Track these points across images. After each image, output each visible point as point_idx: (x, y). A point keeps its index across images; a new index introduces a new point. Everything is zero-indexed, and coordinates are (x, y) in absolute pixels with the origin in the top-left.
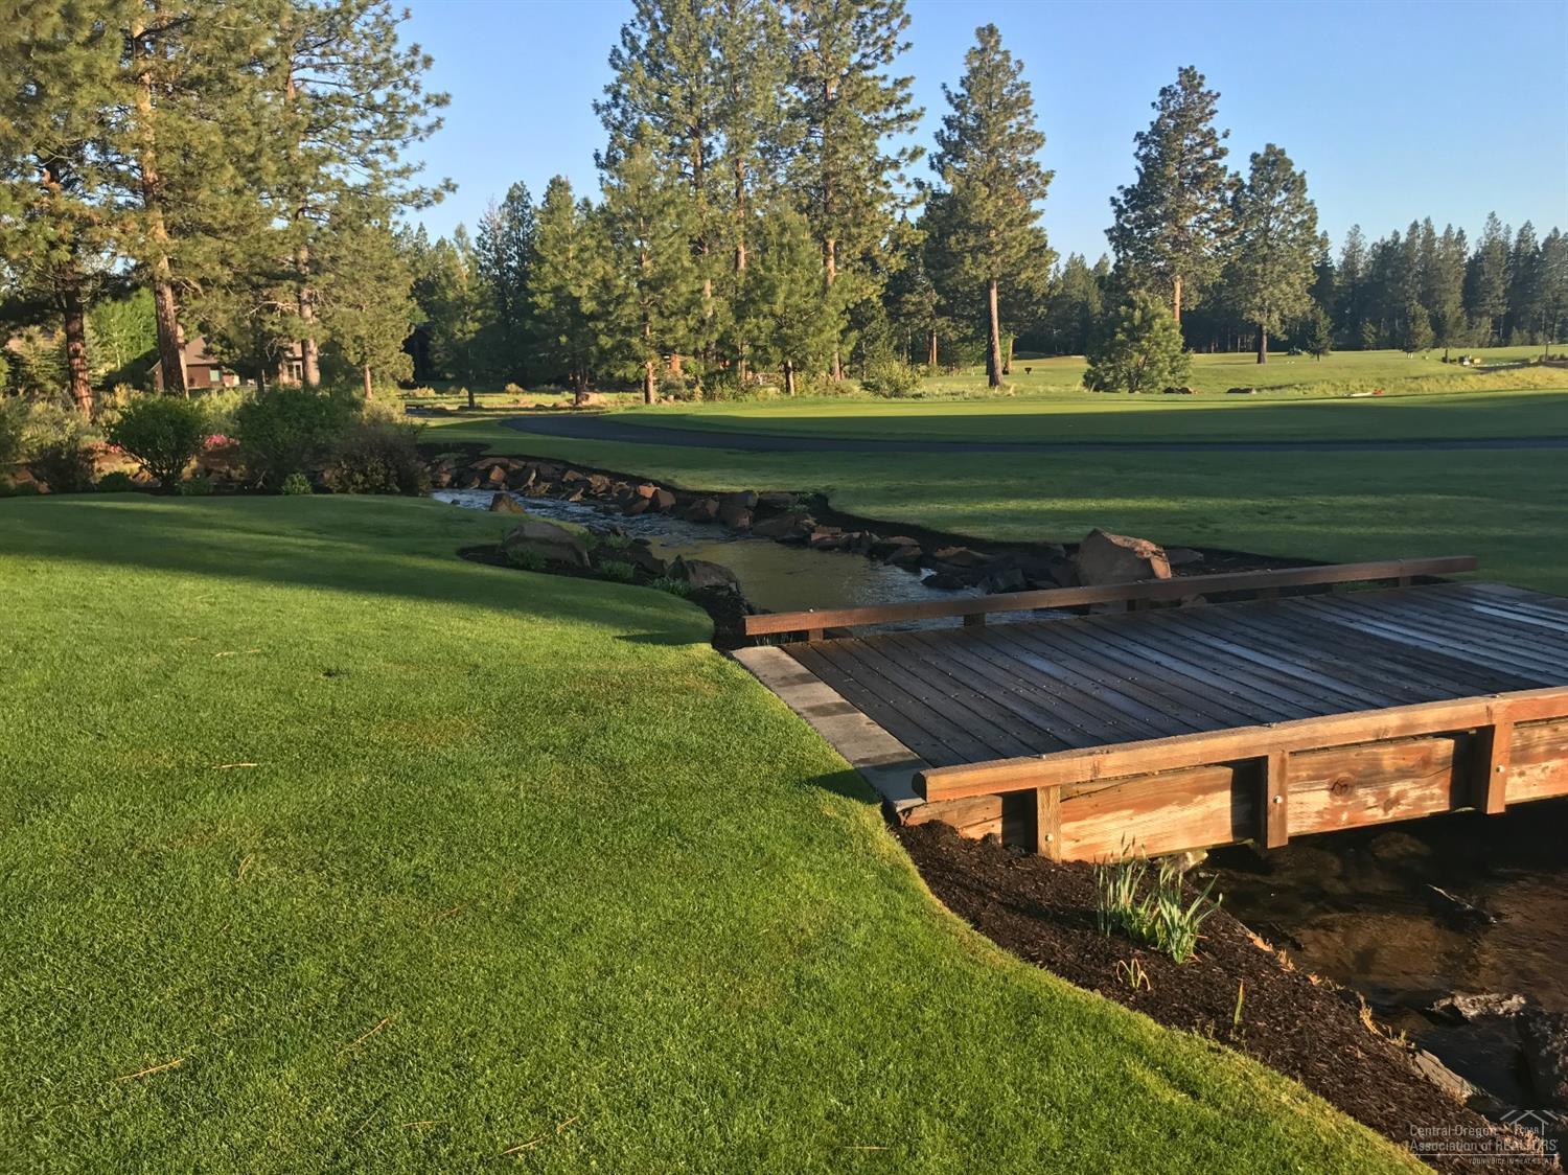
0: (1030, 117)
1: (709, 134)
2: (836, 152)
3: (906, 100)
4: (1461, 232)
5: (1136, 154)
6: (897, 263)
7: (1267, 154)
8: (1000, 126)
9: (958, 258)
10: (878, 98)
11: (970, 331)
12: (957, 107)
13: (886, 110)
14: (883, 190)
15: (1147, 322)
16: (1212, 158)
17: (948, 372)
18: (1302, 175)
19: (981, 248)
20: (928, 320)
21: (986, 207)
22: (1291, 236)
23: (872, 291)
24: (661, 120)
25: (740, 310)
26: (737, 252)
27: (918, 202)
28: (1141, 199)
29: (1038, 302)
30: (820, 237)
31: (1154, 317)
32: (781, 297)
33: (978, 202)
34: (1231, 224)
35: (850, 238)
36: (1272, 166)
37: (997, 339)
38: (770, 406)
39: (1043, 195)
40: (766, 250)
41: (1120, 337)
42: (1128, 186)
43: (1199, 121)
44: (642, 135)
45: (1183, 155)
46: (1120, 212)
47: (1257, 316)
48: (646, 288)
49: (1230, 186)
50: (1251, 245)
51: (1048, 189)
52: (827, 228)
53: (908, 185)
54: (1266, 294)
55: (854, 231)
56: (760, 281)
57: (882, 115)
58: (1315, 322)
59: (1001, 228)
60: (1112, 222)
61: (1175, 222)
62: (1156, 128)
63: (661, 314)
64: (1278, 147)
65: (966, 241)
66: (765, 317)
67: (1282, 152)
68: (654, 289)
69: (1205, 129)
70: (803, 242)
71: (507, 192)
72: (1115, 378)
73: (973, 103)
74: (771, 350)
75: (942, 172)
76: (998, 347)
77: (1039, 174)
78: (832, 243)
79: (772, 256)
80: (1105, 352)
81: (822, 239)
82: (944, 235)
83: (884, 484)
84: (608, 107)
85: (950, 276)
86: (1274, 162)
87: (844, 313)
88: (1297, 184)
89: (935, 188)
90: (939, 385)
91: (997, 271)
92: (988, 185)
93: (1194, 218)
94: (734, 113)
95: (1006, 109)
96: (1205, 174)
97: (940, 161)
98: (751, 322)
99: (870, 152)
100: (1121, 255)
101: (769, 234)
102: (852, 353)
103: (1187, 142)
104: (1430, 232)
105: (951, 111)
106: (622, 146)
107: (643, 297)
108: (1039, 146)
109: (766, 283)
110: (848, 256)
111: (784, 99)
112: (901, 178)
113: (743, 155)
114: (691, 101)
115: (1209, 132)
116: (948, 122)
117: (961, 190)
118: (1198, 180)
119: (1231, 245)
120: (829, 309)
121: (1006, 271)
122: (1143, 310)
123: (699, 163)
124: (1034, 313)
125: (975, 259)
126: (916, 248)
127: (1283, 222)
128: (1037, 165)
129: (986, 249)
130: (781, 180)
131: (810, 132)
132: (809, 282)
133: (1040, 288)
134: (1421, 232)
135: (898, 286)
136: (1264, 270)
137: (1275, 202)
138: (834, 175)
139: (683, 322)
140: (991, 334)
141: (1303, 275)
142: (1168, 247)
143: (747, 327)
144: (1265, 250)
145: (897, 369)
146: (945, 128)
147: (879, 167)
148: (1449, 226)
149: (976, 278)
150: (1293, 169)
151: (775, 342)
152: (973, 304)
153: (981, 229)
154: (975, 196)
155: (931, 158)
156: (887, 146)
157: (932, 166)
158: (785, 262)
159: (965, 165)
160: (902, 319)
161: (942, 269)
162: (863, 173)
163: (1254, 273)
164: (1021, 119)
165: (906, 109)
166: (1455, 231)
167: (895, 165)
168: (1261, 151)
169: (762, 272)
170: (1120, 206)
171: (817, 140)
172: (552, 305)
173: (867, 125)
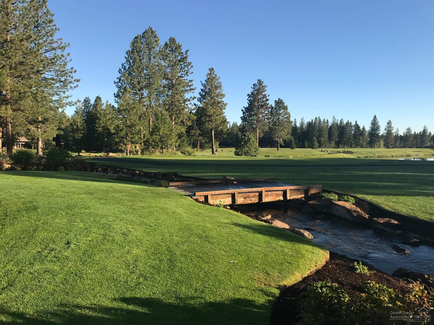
0: (222, 90)
1: (143, 90)
2: (175, 97)
3: (191, 85)
4: (327, 120)
5: (248, 99)
6: (189, 123)
7: (278, 101)
8: (215, 92)
9: (204, 123)
10: (185, 85)
11: (208, 140)
12: (204, 87)
13: (187, 87)
14: (185, 106)
15: (249, 140)
16: (265, 101)
17: (202, 150)
18: (287, 106)
19: (210, 121)
20: (197, 137)
21: (211, 111)
22: (284, 120)
23: (184, 130)
24: (131, 86)
25: (152, 134)
26: (150, 119)
27: (195, 109)
28: (248, 110)
29: (224, 134)
30: (171, 116)
31: (250, 139)
32: (161, 131)
33: (209, 110)
34: (270, 117)
35: (178, 117)
36: (279, 103)
37: (214, 142)
38: (159, 157)
39: (225, 109)
40: (158, 120)
41: (243, 143)
42: (246, 107)
43: (262, 92)
44: (127, 90)
45: (259, 100)
46: (244, 113)
47: (277, 139)
48: (128, 127)
49: (270, 108)
50: (275, 122)
51: (226, 107)
52: (172, 114)
53: (192, 105)
54: (279, 134)
55: (179, 115)
56: (156, 127)
57: (186, 88)
58: (291, 141)
59: (215, 116)
60: (242, 115)
61: (257, 116)
62: (252, 93)
63: (131, 134)
64: (281, 99)
65: (206, 119)
66: (157, 135)
67: (282, 100)
68: (130, 128)
69: (264, 94)
70: (167, 118)
71: (84, 99)
72: (242, 153)
73: (208, 86)
74: (159, 143)
75: (200, 102)
76: (214, 144)
77: (224, 104)
78: (173, 118)
79: (159, 121)
80: (239, 147)
81: (171, 117)
82: (201, 117)
83: (188, 171)
84: (118, 82)
85: (203, 127)
86: (280, 103)
87: (177, 135)
88: (285, 108)
89: (199, 106)
90: (200, 153)
91: (214, 127)
92: (211, 106)
93: (261, 115)
94: (150, 86)
95: (216, 88)
96: (264, 105)
97: (200, 99)
98: (154, 137)
99: (183, 97)
100: (244, 123)
101: (159, 116)
102: (179, 145)
103: (259, 97)
104: (320, 120)
105: (203, 88)
106: (121, 92)
107: (127, 130)
108: (224, 97)
109: (158, 128)
110: (178, 121)
111: (162, 83)
112: (191, 104)
113: (152, 96)
114: (139, 83)
115: (264, 95)
116: (202, 90)
117: (205, 107)
118: (262, 106)
119: (270, 122)
120: (173, 134)
121: (216, 126)
122: (248, 137)
123: (141, 97)
124: (223, 137)
125: (208, 123)
126: (194, 120)
127: (282, 117)
128: (223, 102)
129: (211, 121)
130: (161, 102)
131: (168, 92)
132: (168, 128)
133: (225, 130)
134: (317, 120)
135: (189, 129)
136: (278, 128)
137: (281, 112)
138: (174, 102)
139: (137, 136)
140: (212, 141)
141: (287, 130)
142: (255, 122)
143: (153, 138)
144: (278, 123)
145: (189, 149)
146: (201, 91)
147: (185, 101)
148: (324, 119)
149: (209, 128)
150: (285, 104)
151: (160, 142)
152: (208, 134)
153: (210, 116)
154: (208, 108)
155: (198, 98)
156: (187, 96)
157: (198, 100)
158: (163, 123)
159: (206, 101)
160: (190, 137)
161: (200, 125)
162: (181, 102)
163: (276, 129)
164: (219, 90)
165: (192, 87)
166: (326, 120)
167: (189, 100)
168: (277, 100)
169: (157, 125)
170: (244, 112)
171: (170, 93)
172: (102, 130)
173: (182, 90)
